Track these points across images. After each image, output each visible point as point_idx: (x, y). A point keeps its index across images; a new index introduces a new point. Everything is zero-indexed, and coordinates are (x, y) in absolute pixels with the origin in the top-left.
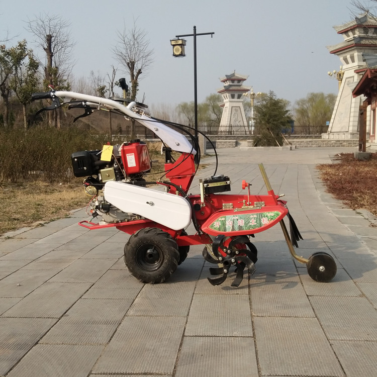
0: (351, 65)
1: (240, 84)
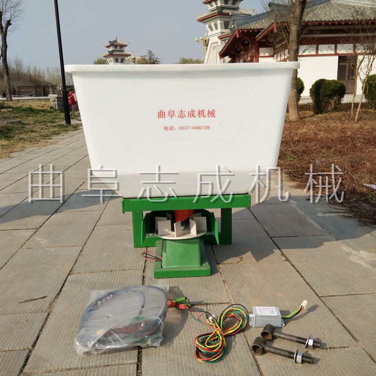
0: (215, 31)
1: (122, 49)
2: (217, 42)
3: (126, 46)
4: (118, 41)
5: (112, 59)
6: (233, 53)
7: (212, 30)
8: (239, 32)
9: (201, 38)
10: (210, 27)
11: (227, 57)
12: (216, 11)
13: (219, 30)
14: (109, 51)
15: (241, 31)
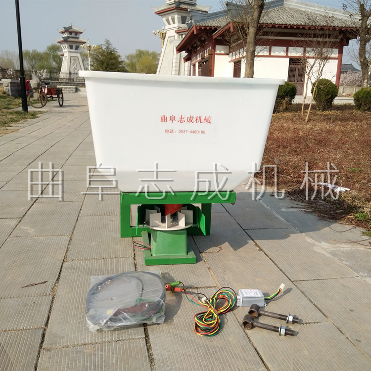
0: (172, 25)
1: (77, 36)
2: (174, 36)
3: (82, 33)
4: (73, 28)
5: (66, 45)
6: (190, 48)
7: (169, 24)
8: (196, 28)
9: (158, 31)
10: (168, 21)
11: (184, 52)
12: (174, 5)
13: (176, 25)
14: (63, 37)
15: (198, 28)
